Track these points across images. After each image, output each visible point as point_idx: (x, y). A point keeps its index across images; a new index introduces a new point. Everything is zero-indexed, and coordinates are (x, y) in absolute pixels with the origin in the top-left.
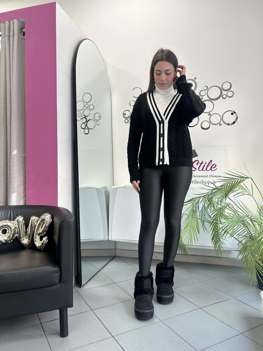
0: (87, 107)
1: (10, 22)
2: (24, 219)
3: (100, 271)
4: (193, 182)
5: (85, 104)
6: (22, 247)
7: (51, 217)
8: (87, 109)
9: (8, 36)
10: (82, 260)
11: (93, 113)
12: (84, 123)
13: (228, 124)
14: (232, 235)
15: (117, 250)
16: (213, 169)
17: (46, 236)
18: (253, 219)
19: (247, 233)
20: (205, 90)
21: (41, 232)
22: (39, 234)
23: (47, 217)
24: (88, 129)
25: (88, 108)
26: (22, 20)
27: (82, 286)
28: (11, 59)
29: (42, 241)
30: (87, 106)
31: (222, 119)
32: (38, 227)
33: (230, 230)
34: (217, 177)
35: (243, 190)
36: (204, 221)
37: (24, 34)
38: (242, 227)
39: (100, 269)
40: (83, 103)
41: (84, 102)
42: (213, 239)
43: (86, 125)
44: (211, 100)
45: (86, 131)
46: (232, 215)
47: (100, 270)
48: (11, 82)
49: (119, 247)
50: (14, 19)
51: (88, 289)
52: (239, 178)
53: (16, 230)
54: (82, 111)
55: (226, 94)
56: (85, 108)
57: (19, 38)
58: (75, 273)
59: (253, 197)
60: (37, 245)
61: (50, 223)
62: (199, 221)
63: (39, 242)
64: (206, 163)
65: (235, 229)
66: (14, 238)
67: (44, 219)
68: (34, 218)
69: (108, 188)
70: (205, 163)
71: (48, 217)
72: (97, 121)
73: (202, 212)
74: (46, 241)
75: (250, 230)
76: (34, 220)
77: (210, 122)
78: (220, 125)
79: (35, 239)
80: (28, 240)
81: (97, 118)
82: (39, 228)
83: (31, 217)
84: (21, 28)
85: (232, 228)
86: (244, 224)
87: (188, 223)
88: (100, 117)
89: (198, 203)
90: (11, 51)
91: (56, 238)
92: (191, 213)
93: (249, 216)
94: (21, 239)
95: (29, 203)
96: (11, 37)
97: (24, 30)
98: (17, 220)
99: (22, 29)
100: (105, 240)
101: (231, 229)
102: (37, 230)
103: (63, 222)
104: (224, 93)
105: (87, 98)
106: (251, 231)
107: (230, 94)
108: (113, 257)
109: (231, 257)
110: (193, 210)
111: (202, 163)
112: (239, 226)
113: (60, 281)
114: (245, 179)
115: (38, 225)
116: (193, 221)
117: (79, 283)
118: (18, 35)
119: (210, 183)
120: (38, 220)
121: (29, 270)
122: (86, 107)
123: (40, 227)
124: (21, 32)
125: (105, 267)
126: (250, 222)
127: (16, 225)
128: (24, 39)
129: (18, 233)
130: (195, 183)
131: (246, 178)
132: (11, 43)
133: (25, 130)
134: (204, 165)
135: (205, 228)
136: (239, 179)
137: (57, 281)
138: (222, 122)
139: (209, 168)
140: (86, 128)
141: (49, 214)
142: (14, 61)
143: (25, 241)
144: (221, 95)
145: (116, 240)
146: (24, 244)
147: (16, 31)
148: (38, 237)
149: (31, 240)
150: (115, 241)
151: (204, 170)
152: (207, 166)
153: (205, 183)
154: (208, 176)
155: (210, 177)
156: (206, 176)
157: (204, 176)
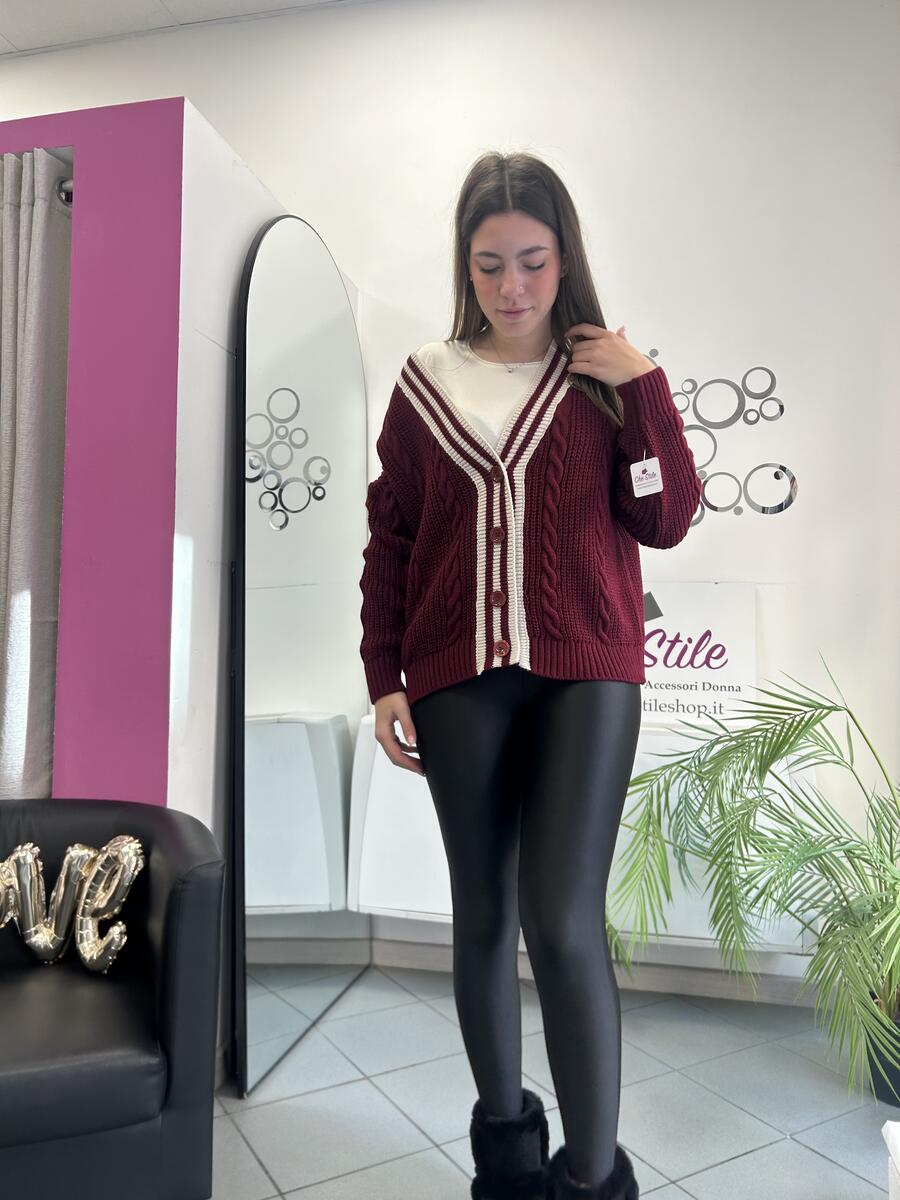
0: (284, 437)
1: (20, 156)
2: (40, 857)
3: (314, 1030)
4: (647, 707)
5: (276, 425)
6: (31, 960)
7: (140, 851)
8: (284, 443)
9: (11, 204)
10: (248, 979)
11: (302, 455)
12: (270, 491)
13: (764, 510)
14: (782, 906)
15: (375, 944)
16: (713, 662)
17: (120, 923)
18: (857, 852)
19: (834, 899)
20: (685, 393)
21: (103, 905)
22: (96, 913)
23: (128, 850)
24: (285, 511)
25: (287, 440)
26: (66, 152)
27: (248, 1094)
28: (20, 282)
29: (106, 940)
30: (282, 432)
31: (743, 490)
32: (91, 887)
33: (776, 888)
34: (727, 693)
35: (819, 748)
36: (683, 851)
37: (69, 197)
38: (815, 878)
39: (314, 1017)
40: (271, 422)
41: (271, 418)
42: (715, 919)
43: (278, 499)
44: (706, 426)
45: (279, 519)
46: (787, 839)
47: (314, 1024)
48: (19, 363)
49: (383, 933)
50: (35, 149)
51: (268, 1104)
52: (806, 709)
53: (12, 898)
54: (264, 451)
55: (758, 410)
56: (275, 439)
57: (50, 212)
58: (223, 1041)
59: (856, 771)
60: (87, 956)
61: (136, 873)
62: (669, 848)
63: (95, 942)
64: (690, 641)
65: (792, 885)
66: (3, 926)
67: (116, 858)
68: (77, 852)
69: (351, 721)
70: (685, 642)
71: (132, 854)
72: (317, 483)
73: (677, 818)
74: (121, 939)
75: (843, 886)
76: (81, 859)
78: (739, 511)
79: (78, 933)
80: (52, 931)
81: (317, 476)
82: (97, 888)
83: (70, 849)
84: (58, 179)
85: (781, 880)
86: (825, 870)
87: (633, 867)
88: (326, 470)
89: (667, 791)
90: (21, 257)
91: (156, 927)
92: (643, 829)
93: (842, 840)
94: (29, 928)
95: (64, 792)
96: (24, 208)
97: (69, 185)
98: (17, 861)
99: (63, 182)
100: (334, 909)
101: (781, 884)
102: (87, 897)
103: (184, 882)
104: (750, 403)
105: (283, 406)
106: (847, 893)
107: (771, 409)
108: (359, 971)
109: (777, 973)
110: (650, 817)
111: (677, 640)
112: (807, 875)
113: (166, 1102)
114: (826, 711)
115: (94, 880)
116: (649, 855)
117: (235, 1080)
118: (47, 204)
119: (702, 709)
120: (94, 860)
121: (52, 1067)
122: (278, 436)
123: (101, 888)
124: (61, 190)
125: (332, 1011)
126: (844, 861)
127: (10, 876)
128: (70, 217)
129: (16, 905)
130: (653, 709)
131: (831, 709)
132: (23, 231)
133: (59, 527)
134: (686, 648)
135: (689, 876)
136: (806, 712)
137: (154, 1104)
138: (743, 503)
139: (700, 658)
140: (279, 507)
141: (135, 839)
142: (29, 291)
143: (43, 937)
144: (740, 412)
145: (373, 912)
146: (39, 947)
147: (41, 189)
148: (90, 922)
149: (63, 932)
150: (371, 917)
151: (683, 663)
152: (695, 652)
153: (685, 710)
154: (696, 686)
155: (704, 689)
156: (691, 686)
157: (684, 686)
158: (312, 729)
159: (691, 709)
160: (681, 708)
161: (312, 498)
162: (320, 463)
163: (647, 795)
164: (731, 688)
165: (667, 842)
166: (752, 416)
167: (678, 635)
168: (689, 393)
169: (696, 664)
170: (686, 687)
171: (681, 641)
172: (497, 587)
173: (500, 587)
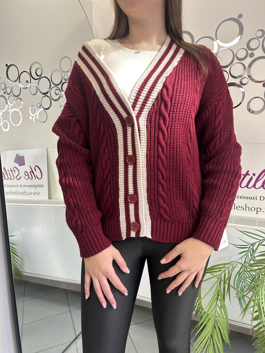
20: (258, 38)
64: (254, 175)
70: (252, 175)
111: (247, 174)
119: (259, 210)
134: (251, 178)
139: (259, 184)
151: (250, 186)
152: (257, 181)
153: (250, 210)
154: (256, 198)
155: (260, 200)
156: (254, 198)
157: (250, 197)
159: (253, 209)
160: (247, 209)
167: (248, 171)
168: (260, 37)
169: (257, 186)
170: (251, 198)
171: (249, 175)
172: (131, 191)
173: (133, 191)
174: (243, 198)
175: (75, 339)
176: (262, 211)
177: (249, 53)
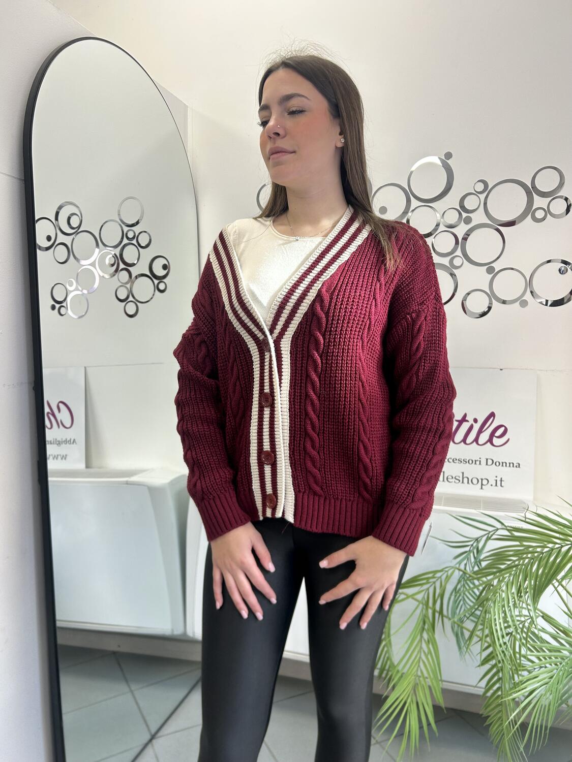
0: (132, 239)
5: (126, 229)
8: (133, 244)
11: (148, 255)
12: (124, 286)
13: (549, 303)
16: (495, 440)
20: (477, 193)
24: (137, 302)
25: (134, 242)
30: (131, 235)
31: (529, 283)
34: (508, 468)
40: (121, 226)
41: (121, 223)
43: (130, 292)
44: (496, 224)
45: (131, 309)
54: (117, 252)
55: (546, 208)
56: (125, 241)
64: (476, 421)
70: (471, 422)
72: (161, 279)
77: (492, 295)
78: (524, 304)
81: (160, 272)
88: (167, 267)
89: (442, 596)
92: (416, 637)
104: (539, 202)
105: (131, 212)
107: (558, 207)
110: (424, 623)
111: (464, 419)
119: (485, 482)
122: (128, 238)
134: (471, 428)
138: (528, 297)
139: (484, 437)
140: (131, 298)
144: (529, 210)
151: (468, 441)
152: (480, 431)
153: (470, 482)
154: (480, 461)
155: (487, 464)
156: (476, 461)
157: (469, 461)
158: (153, 491)
159: (475, 481)
160: (466, 480)
161: (156, 290)
162: (162, 262)
163: (424, 597)
164: (511, 465)
165: (445, 617)
166: (540, 214)
167: (465, 415)
168: (480, 193)
169: (481, 442)
170: (471, 462)
171: (467, 421)
172: (267, 447)
173: (269, 447)
174: (457, 461)
175: (151, 740)
176: (490, 483)
177: (463, 217)
